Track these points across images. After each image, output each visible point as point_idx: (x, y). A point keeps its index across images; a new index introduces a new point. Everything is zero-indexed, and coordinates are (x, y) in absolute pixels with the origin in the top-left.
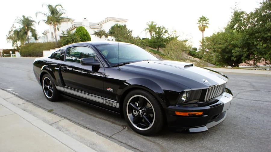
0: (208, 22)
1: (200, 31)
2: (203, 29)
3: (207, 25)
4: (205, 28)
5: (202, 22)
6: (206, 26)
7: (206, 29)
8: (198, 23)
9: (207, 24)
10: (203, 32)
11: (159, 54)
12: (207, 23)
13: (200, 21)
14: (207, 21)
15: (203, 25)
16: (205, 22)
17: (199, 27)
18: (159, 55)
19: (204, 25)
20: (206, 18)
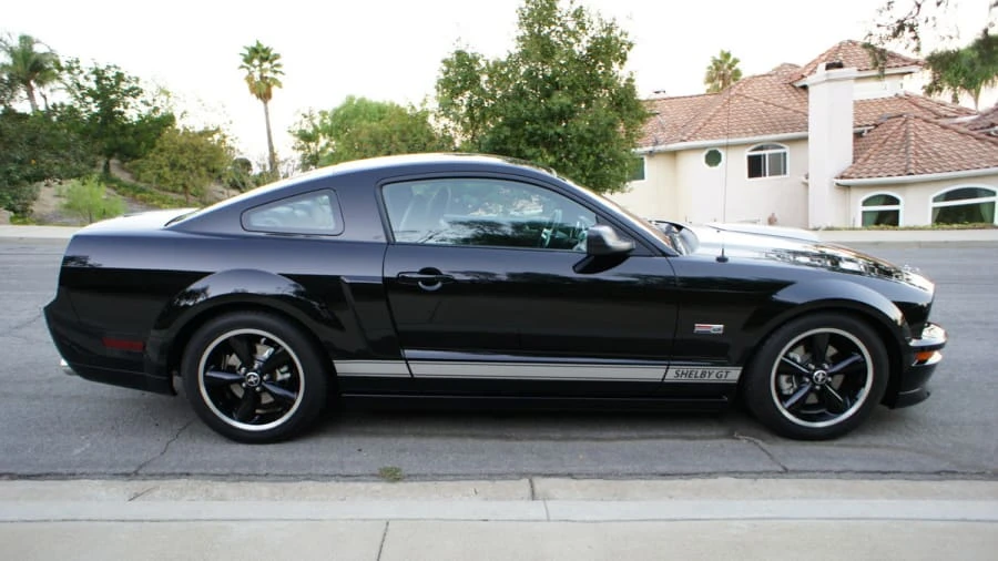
0: (277, 65)
1: (254, 96)
2: (263, 91)
3: (278, 76)
4: (269, 86)
5: (256, 62)
6: (272, 79)
7: (275, 90)
8: (242, 67)
9: (275, 72)
10: (265, 103)
11: (115, 185)
12: (275, 69)
13: (248, 60)
14: (275, 62)
15: (261, 77)
16: (266, 65)
17: (249, 79)
18: (115, 189)
19: (265, 75)
20: (272, 53)
